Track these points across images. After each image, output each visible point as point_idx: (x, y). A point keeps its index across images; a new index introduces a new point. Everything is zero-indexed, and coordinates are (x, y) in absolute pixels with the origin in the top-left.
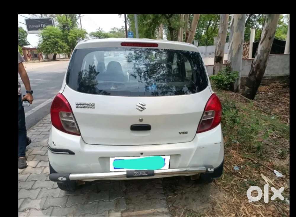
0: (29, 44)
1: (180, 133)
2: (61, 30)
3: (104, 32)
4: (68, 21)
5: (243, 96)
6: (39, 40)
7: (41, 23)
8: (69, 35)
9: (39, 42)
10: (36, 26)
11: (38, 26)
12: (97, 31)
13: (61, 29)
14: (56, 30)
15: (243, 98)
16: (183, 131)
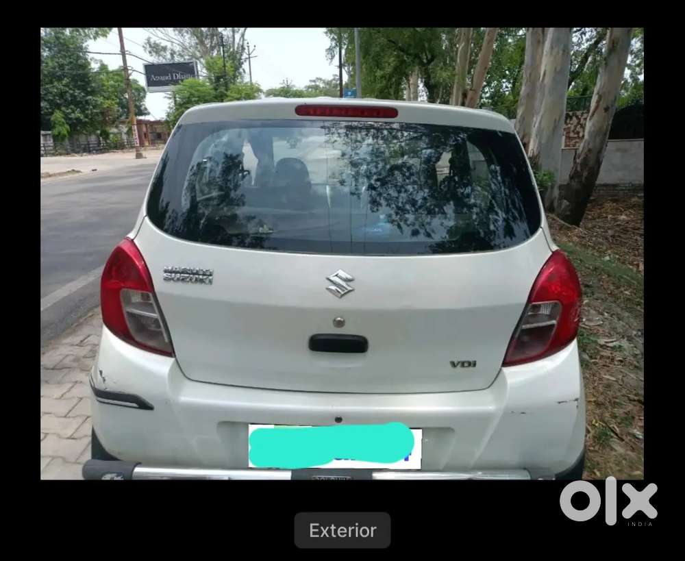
0: (149, 114)
1: (454, 365)
2: (212, 87)
3: (295, 89)
4: (227, 68)
5: (558, 219)
6: (168, 106)
7: (174, 72)
8: (227, 96)
9: (169, 110)
10: (163, 78)
11: (167, 78)
12: (282, 86)
13: (211, 84)
14: (203, 85)
15: (557, 221)
16: (463, 360)
